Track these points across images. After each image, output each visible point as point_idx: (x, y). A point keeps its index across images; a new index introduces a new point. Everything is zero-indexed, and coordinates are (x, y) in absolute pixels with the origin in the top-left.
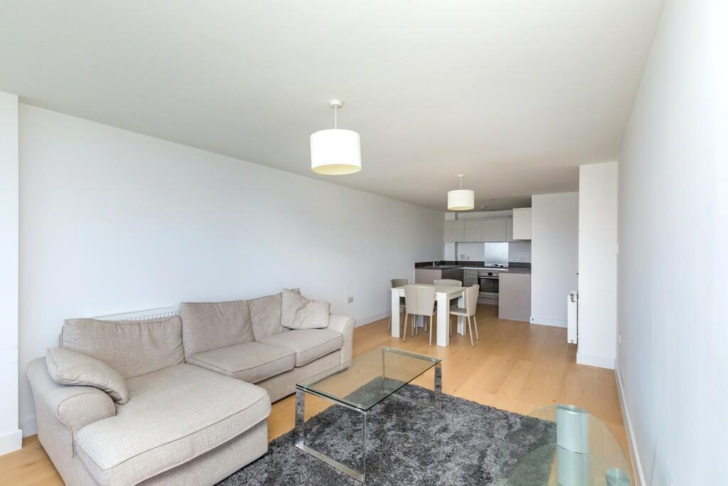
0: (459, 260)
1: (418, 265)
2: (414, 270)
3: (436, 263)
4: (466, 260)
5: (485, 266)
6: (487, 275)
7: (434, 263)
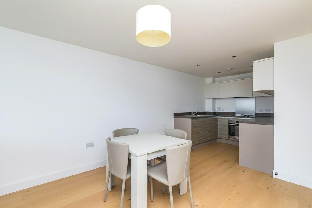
0: (216, 111)
1: (176, 115)
2: (173, 118)
3: (194, 113)
4: (221, 111)
5: (236, 116)
6: (236, 123)
7: (192, 113)
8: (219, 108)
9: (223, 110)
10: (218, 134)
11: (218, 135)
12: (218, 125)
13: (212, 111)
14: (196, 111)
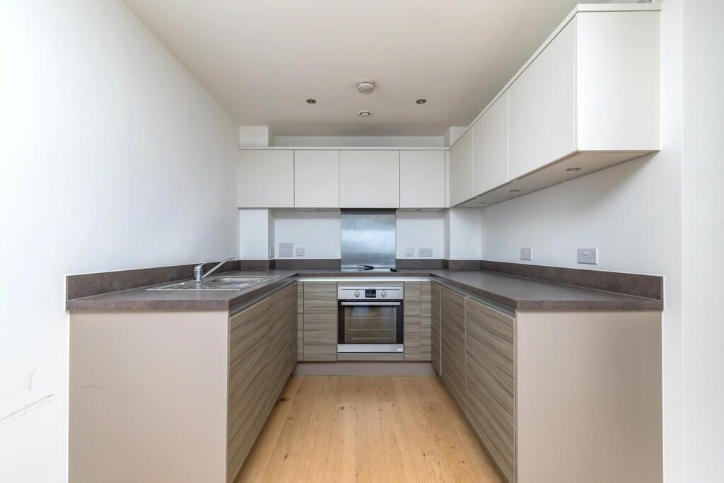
0: (277, 257)
3: (206, 268)
4: (294, 257)
5: (343, 270)
6: (362, 296)
7: (198, 269)
8: (285, 246)
9: (302, 252)
10: (300, 344)
11: (300, 351)
12: (300, 310)
13: (264, 256)
14: (222, 259)
